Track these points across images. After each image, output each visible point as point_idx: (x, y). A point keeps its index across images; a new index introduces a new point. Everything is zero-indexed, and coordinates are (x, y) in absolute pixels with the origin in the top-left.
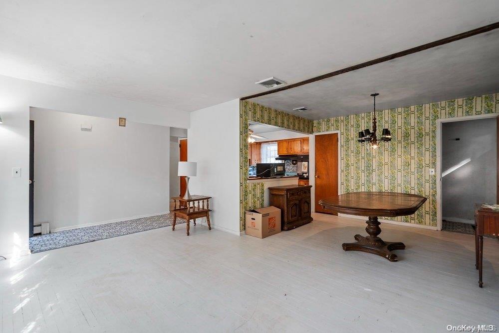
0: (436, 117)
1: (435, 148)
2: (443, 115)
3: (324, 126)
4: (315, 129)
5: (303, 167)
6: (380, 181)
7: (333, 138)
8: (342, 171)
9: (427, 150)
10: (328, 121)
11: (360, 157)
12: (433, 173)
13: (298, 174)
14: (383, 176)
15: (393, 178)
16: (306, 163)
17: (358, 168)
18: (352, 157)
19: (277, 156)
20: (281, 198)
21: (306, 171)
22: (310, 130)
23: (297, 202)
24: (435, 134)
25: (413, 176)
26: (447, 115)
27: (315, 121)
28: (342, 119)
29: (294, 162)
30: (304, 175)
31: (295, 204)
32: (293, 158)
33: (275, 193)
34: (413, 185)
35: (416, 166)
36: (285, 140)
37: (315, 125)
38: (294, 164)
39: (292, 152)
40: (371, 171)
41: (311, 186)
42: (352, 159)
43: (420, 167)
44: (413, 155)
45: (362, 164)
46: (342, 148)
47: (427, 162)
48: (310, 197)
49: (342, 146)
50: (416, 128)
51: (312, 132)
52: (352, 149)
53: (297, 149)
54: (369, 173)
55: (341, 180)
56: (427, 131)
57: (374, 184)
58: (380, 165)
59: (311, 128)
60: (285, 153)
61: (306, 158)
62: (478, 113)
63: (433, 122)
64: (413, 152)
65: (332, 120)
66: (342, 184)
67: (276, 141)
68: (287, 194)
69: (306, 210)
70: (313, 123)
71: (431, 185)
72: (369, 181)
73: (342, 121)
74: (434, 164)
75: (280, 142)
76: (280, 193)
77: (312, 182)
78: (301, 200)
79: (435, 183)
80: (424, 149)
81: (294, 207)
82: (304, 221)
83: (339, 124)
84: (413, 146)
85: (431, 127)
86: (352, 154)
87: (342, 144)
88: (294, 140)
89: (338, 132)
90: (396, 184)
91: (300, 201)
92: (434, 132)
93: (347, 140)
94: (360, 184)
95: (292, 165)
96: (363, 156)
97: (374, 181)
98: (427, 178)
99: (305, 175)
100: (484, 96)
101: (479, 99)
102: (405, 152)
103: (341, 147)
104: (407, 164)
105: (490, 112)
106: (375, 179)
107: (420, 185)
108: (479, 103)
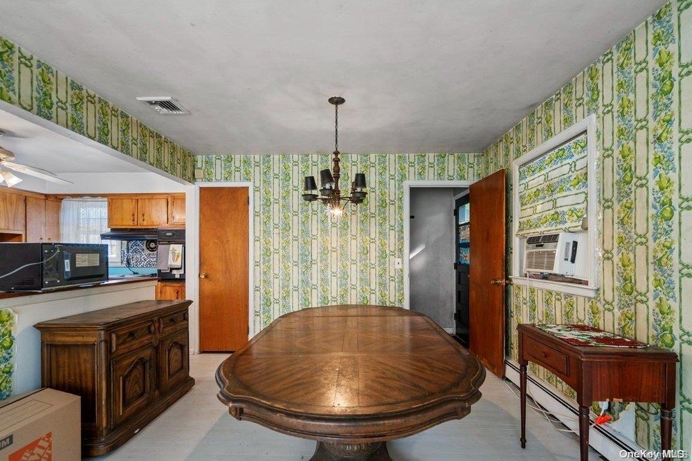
0: (403, 177)
1: (402, 226)
2: (412, 176)
3: (218, 169)
4: (198, 173)
5: (171, 256)
6: (324, 280)
7: (237, 197)
8: (257, 264)
9: (392, 228)
10: (229, 160)
11: (291, 237)
12: (400, 266)
13: (159, 271)
14: (330, 273)
15: (345, 276)
16: (178, 248)
17: (286, 257)
18: (276, 237)
19: (107, 230)
20: (85, 355)
21: (178, 263)
22: (189, 174)
23: (147, 353)
24: (402, 204)
25: (373, 271)
26: (416, 176)
27: (199, 158)
28: (257, 160)
29: (152, 245)
30: (174, 272)
31: (142, 362)
32: (148, 237)
33: (60, 339)
34: (373, 287)
35: (378, 254)
36: (129, 196)
37: (199, 165)
38: (152, 250)
39: (145, 223)
40: (309, 262)
41: (190, 302)
42: (276, 241)
43: (383, 255)
44: (373, 236)
45: (294, 251)
46: (257, 218)
47: (392, 248)
48: (186, 330)
49: (256, 214)
50: (378, 192)
51: (193, 179)
52: (276, 222)
53: (158, 218)
54: (307, 267)
55: (254, 282)
56: (392, 198)
57: (314, 287)
58: (324, 251)
59: (190, 169)
60: (128, 223)
61: (178, 236)
62: (451, 178)
63: (399, 185)
64: (373, 230)
65: (238, 159)
66: (257, 289)
67: (103, 196)
68: (108, 342)
69: (175, 365)
70: (195, 161)
71: (397, 284)
72: (305, 282)
73: (257, 164)
74: (401, 250)
75: (114, 200)
76: (80, 339)
77: (192, 290)
78: (162, 342)
79: (401, 282)
80: (388, 226)
81: (137, 373)
82: (169, 398)
83: (252, 171)
84: (373, 219)
85: (397, 192)
86: (276, 231)
87: (257, 210)
88: (151, 197)
89: (249, 184)
90: (349, 286)
91: (156, 349)
92: (400, 199)
93: (267, 203)
94: (291, 287)
95: (147, 252)
96: (295, 234)
97: (314, 282)
98: (392, 274)
99: (177, 274)
100: (456, 154)
101: (451, 158)
102: (362, 230)
103: (255, 216)
104: (365, 252)
105: (462, 178)
106: (316, 278)
107: (383, 285)
108: (451, 163)
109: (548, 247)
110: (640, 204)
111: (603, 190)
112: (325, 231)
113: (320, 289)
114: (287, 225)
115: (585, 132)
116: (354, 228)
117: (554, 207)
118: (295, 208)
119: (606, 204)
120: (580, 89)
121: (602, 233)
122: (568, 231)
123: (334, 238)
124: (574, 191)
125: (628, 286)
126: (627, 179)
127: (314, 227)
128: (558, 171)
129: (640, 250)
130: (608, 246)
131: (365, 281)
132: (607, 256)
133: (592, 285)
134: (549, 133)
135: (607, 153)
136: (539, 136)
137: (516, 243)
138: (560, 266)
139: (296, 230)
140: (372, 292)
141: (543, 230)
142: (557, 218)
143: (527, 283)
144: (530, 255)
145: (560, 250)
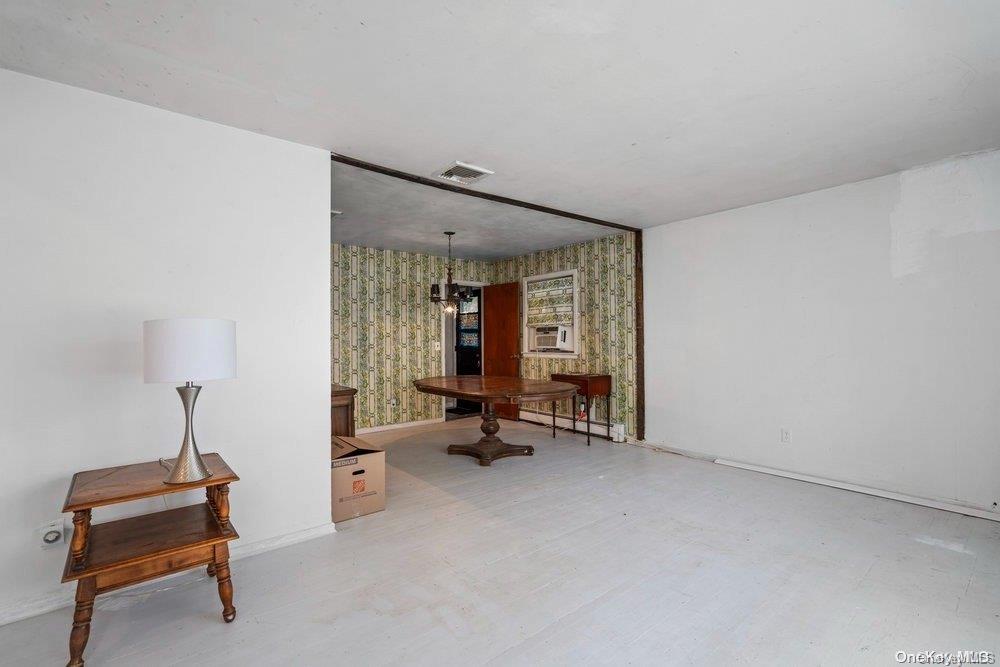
2: (446, 276)
6: (380, 363)
9: (433, 317)
11: (350, 323)
12: (438, 349)
14: (384, 356)
15: (397, 358)
17: (346, 342)
20: (340, 414)
25: (419, 353)
34: (419, 367)
35: (422, 339)
40: (367, 347)
43: (426, 340)
44: (419, 323)
45: (354, 336)
47: (433, 334)
50: (422, 286)
54: (365, 351)
57: (372, 370)
58: (380, 337)
62: (472, 280)
63: (438, 281)
64: (419, 319)
71: (437, 363)
72: (363, 365)
74: (439, 335)
79: (440, 361)
80: (430, 314)
84: (418, 310)
90: (400, 367)
94: (350, 371)
96: (354, 321)
97: (372, 365)
98: (433, 355)
102: (410, 318)
104: (413, 337)
105: (479, 280)
106: (372, 362)
107: (426, 364)
108: (472, 270)
109: (552, 334)
110: (597, 316)
111: (580, 307)
112: (380, 318)
113: (376, 371)
114: (347, 311)
115: (571, 276)
116: (404, 316)
117: (555, 311)
118: (354, 297)
119: (582, 314)
120: (568, 253)
121: (580, 327)
122: (563, 325)
123: (388, 324)
124: (566, 305)
125: (592, 352)
126: (591, 304)
127: (371, 315)
128: (556, 292)
129: (597, 335)
130: (583, 334)
131: (413, 362)
132: (583, 338)
133: (576, 353)
134: (550, 270)
135: (582, 290)
136: (543, 268)
137: (525, 331)
138: (559, 344)
139: (355, 318)
140: (419, 371)
141: (547, 323)
142: (556, 317)
143: (532, 355)
144: (538, 339)
145: (559, 335)
